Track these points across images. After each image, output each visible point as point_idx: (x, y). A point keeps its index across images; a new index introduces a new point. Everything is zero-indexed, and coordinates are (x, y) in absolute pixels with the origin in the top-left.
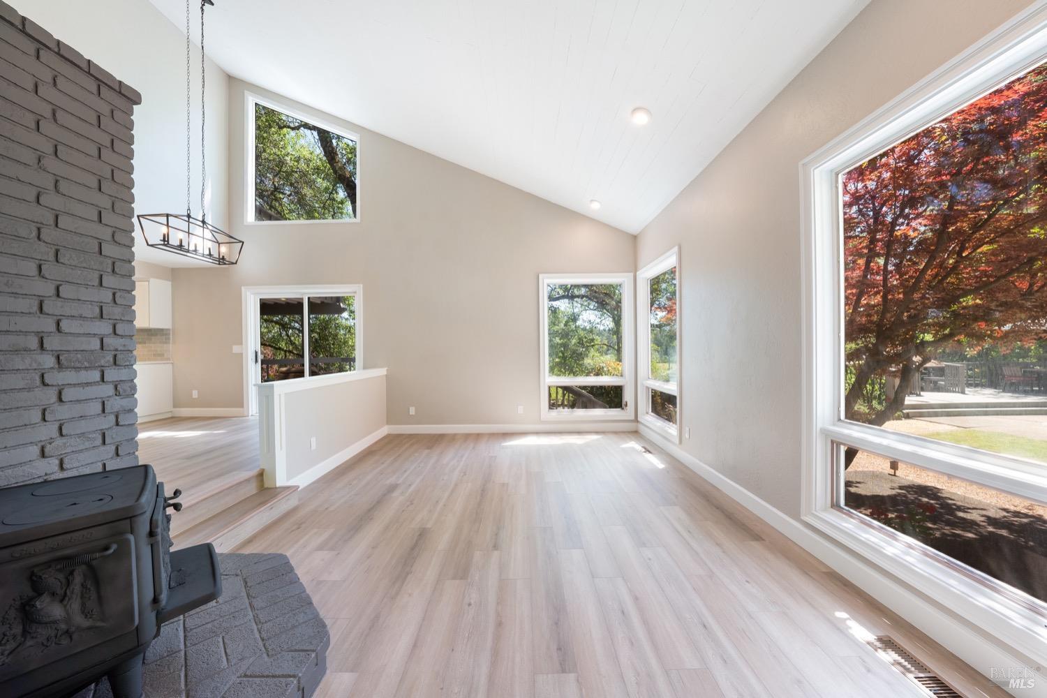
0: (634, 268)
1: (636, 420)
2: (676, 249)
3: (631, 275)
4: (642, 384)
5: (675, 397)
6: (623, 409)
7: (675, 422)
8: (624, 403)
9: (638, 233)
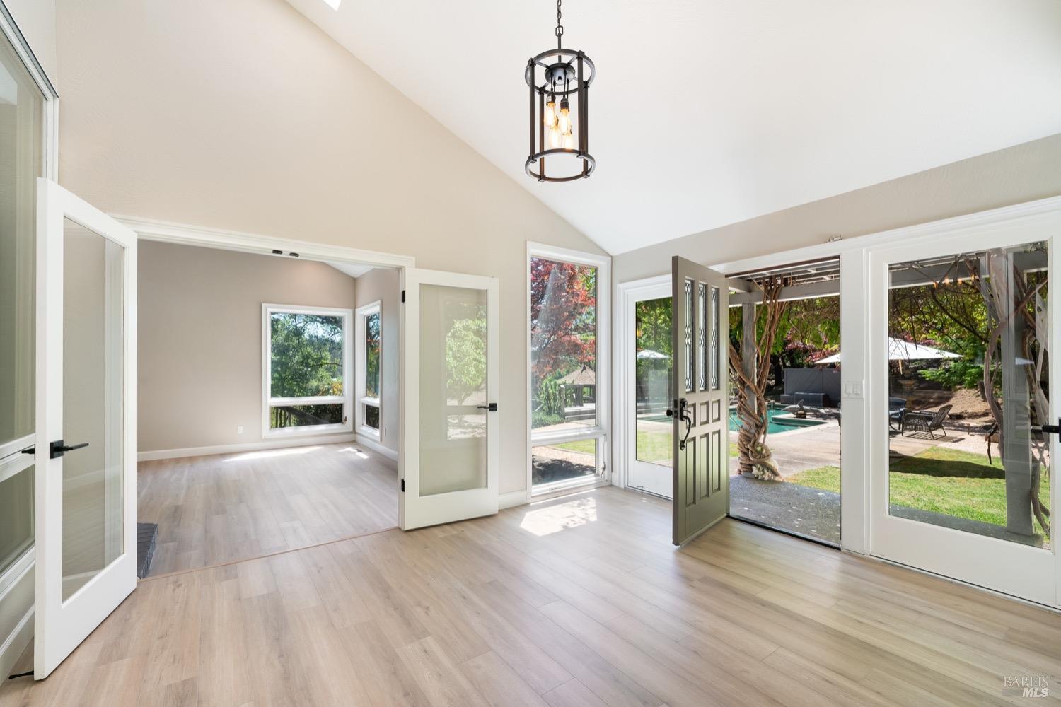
0: (354, 306)
1: (354, 432)
2: (379, 302)
3: (351, 311)
4: (360, 402)
5: (378, 408)
6: (343, 423)
7: (378, 428)
8: (344, 418)
9: (359, 275)
